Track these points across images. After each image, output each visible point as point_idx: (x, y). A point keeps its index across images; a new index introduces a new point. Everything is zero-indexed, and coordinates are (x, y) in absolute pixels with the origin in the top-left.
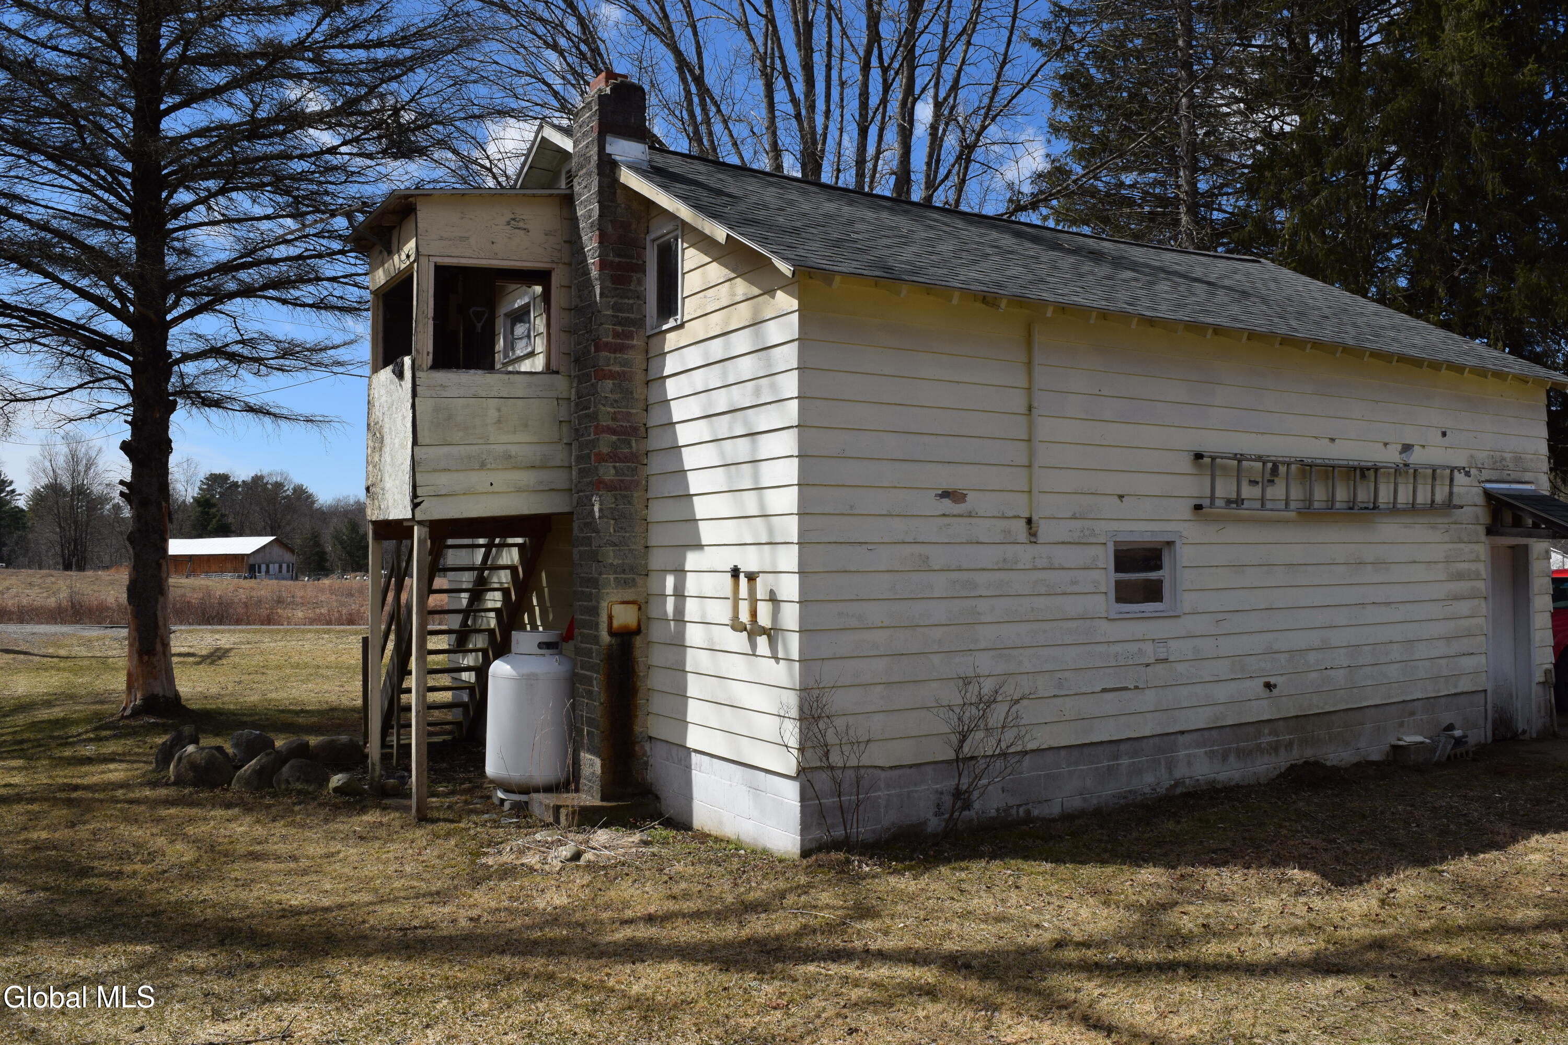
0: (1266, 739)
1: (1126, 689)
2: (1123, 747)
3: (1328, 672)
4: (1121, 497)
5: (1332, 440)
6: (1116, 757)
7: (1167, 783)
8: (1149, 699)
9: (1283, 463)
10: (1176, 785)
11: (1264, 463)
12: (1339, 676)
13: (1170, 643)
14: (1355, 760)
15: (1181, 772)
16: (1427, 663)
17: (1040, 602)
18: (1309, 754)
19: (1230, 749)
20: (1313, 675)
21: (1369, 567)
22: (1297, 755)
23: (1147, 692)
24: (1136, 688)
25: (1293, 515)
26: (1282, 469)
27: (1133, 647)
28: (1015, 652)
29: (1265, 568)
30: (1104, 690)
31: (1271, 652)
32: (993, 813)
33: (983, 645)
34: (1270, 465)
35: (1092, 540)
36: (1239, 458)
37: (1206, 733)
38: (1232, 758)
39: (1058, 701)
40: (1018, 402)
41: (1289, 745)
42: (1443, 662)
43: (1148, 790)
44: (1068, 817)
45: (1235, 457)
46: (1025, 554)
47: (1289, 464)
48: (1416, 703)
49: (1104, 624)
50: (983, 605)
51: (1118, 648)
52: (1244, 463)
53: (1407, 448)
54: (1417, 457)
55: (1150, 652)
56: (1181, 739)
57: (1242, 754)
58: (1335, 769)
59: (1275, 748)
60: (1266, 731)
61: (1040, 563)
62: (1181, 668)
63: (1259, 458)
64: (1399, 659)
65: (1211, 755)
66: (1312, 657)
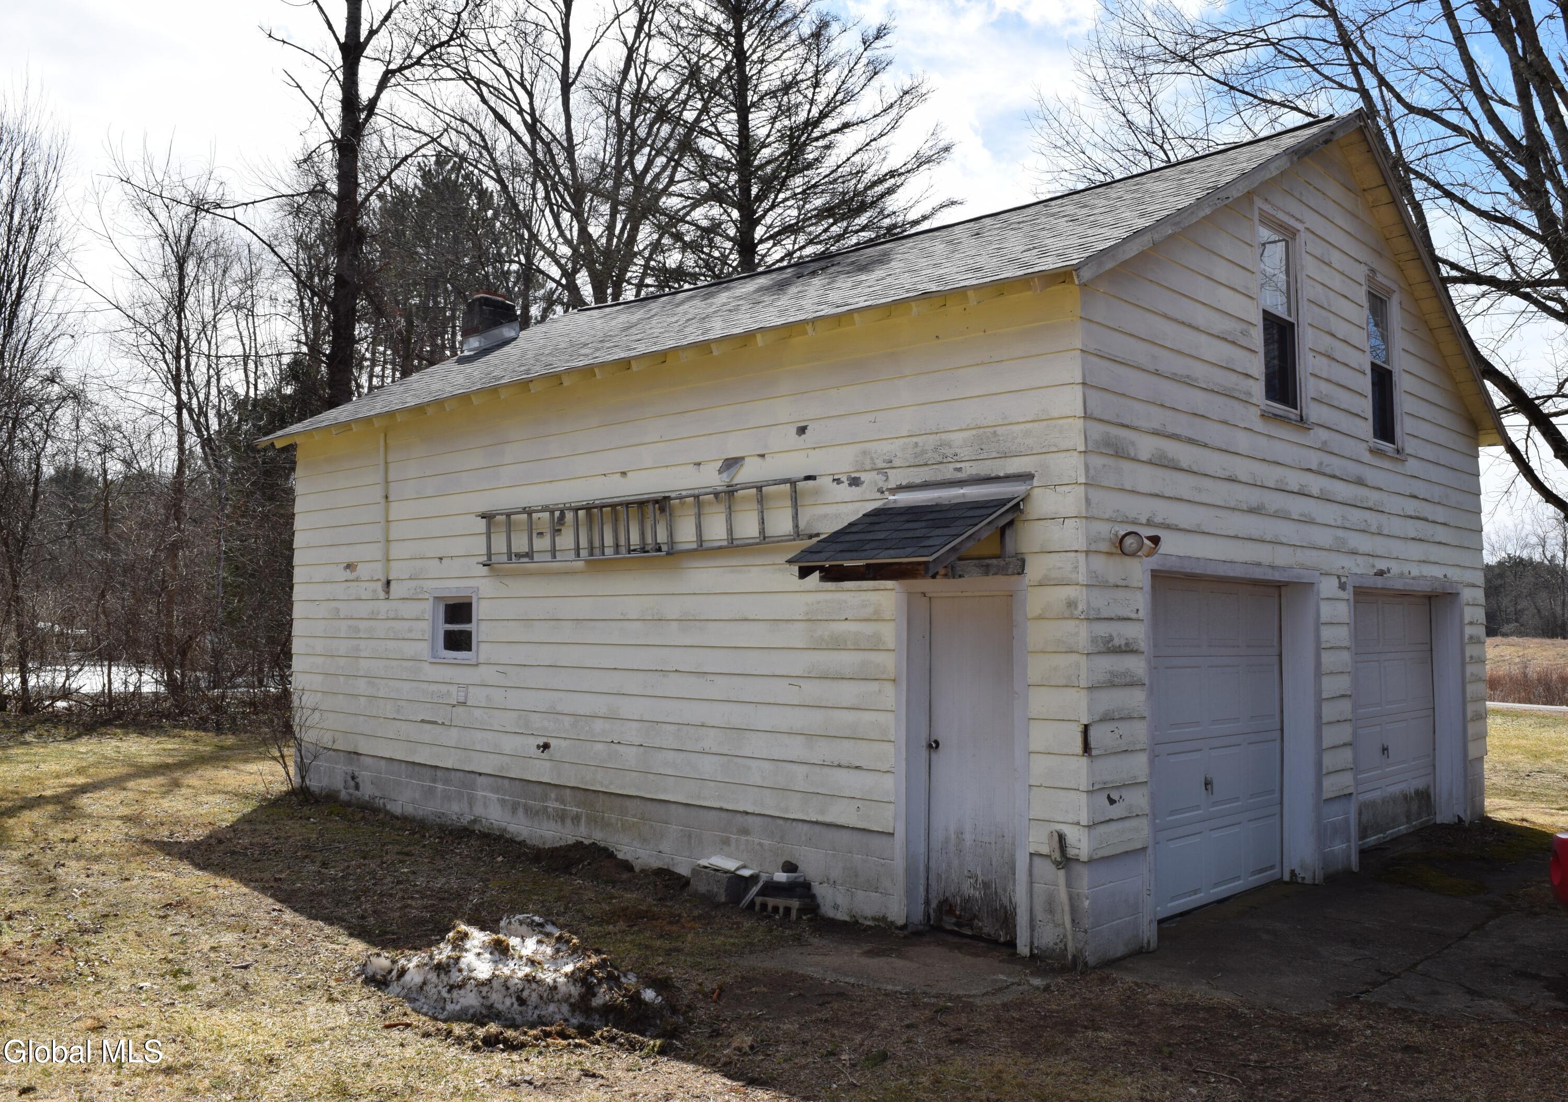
0: (552, 805)
1: (435, 723)
2: (440, 773)
3: (617, 747)
4: (441, 559)
5: (624, 474)
6: (434, 781)
7: (469, 817)
8: (452, 736)
9: (570, 509)
10: (474, 821)
11: (552, 512)
12: (630, 756)
13: (471, 689)
14: (656, 864)
15: (479, 811)
16: (767, 765)
17: (391, 644)
18: (598, 836)
19: (519, 803)
20: (599, 746)
21: (675, 624)
22: (583, 833)
23: (453, 729)
24: (443, 724)
25: (580, 564)
26: (569, 516)
27: (444, 688)
28: (377, 681)
29: (553, 623)
30: (423, 721)
31: (553, 713)
32: (367, 798)
33: (361, 673)
34: (557, 514)
35: (420, 596)
36: (528, 511)
37: (499, 780)
38: (521, 811)
39: (398, 723)
40: (378, 493)
41: (576, 819)
42: (801, 770)
43: (454, 817)
44: (405, 819)
45: (524, 510)
46: (383, 607)
47: (576, 510)
48: (750, 819)
49: (426, 666)
50: (363, 644)
51: (434, 687)
52: (534, 515)
53: (731, 464)
54: (749, 473)
55: (456, 695)
56: (481, 780)
57: (531, 813)
58: (627, 866)
59: (561, 817)
60: (553, 796)
61: (391, 615)
62: (478, 713)
63: (545, 509)
64: (714, 750)
65: (503, 802)
66: (599, 725)
